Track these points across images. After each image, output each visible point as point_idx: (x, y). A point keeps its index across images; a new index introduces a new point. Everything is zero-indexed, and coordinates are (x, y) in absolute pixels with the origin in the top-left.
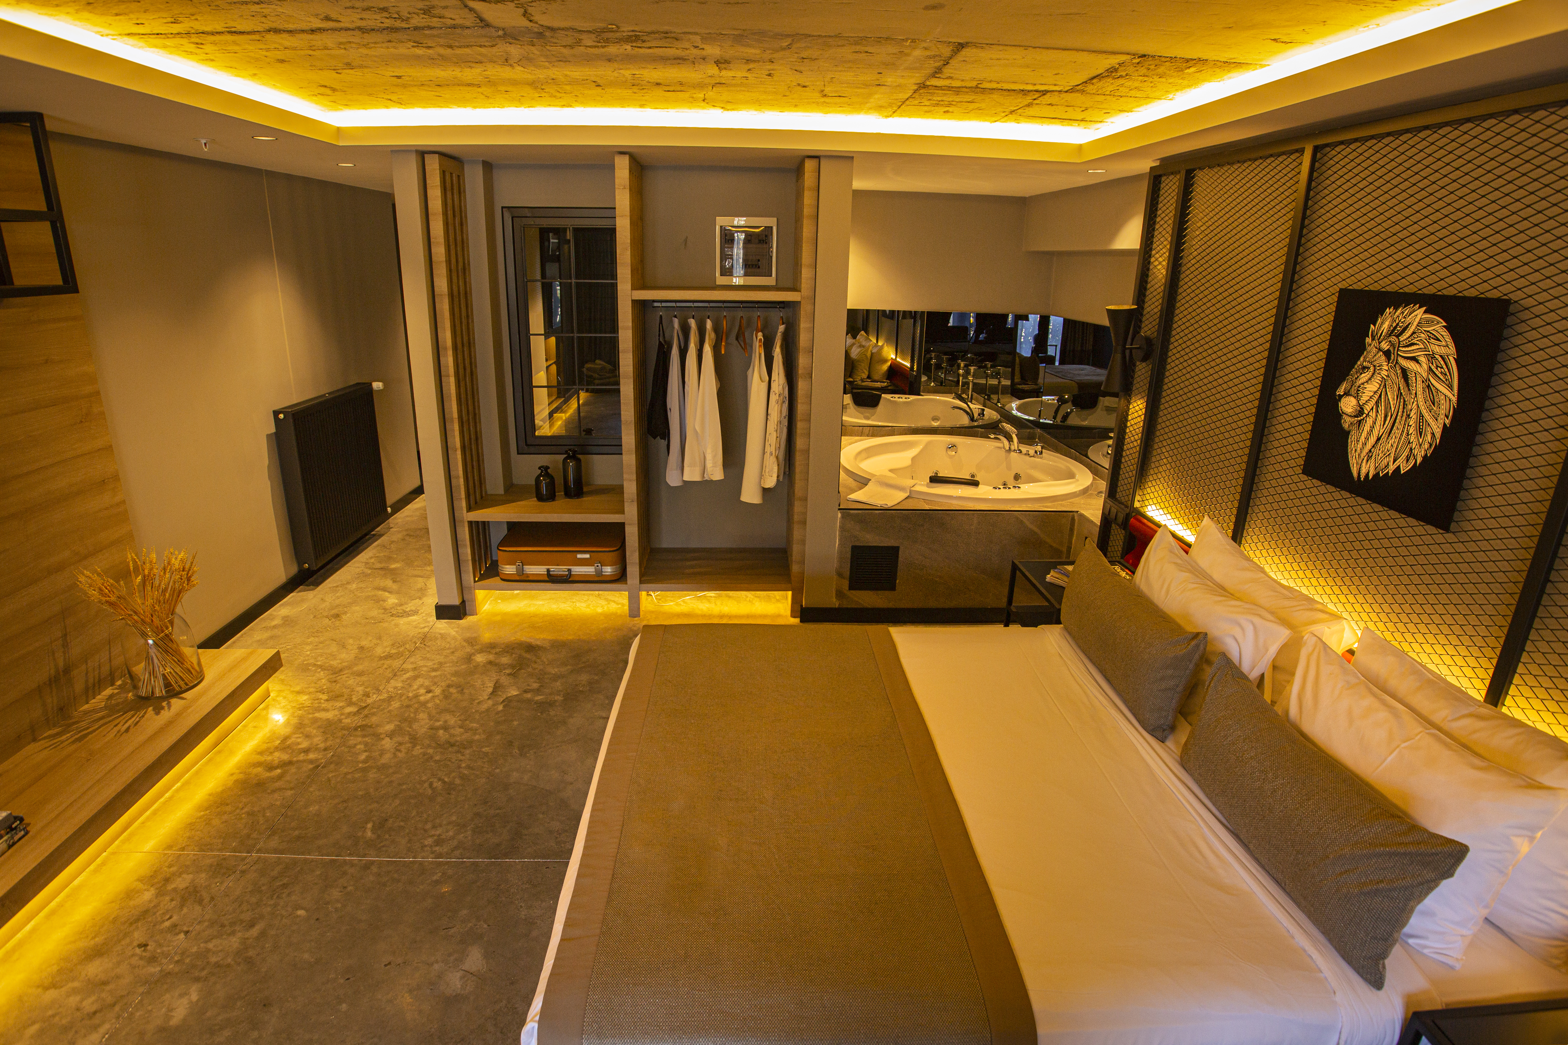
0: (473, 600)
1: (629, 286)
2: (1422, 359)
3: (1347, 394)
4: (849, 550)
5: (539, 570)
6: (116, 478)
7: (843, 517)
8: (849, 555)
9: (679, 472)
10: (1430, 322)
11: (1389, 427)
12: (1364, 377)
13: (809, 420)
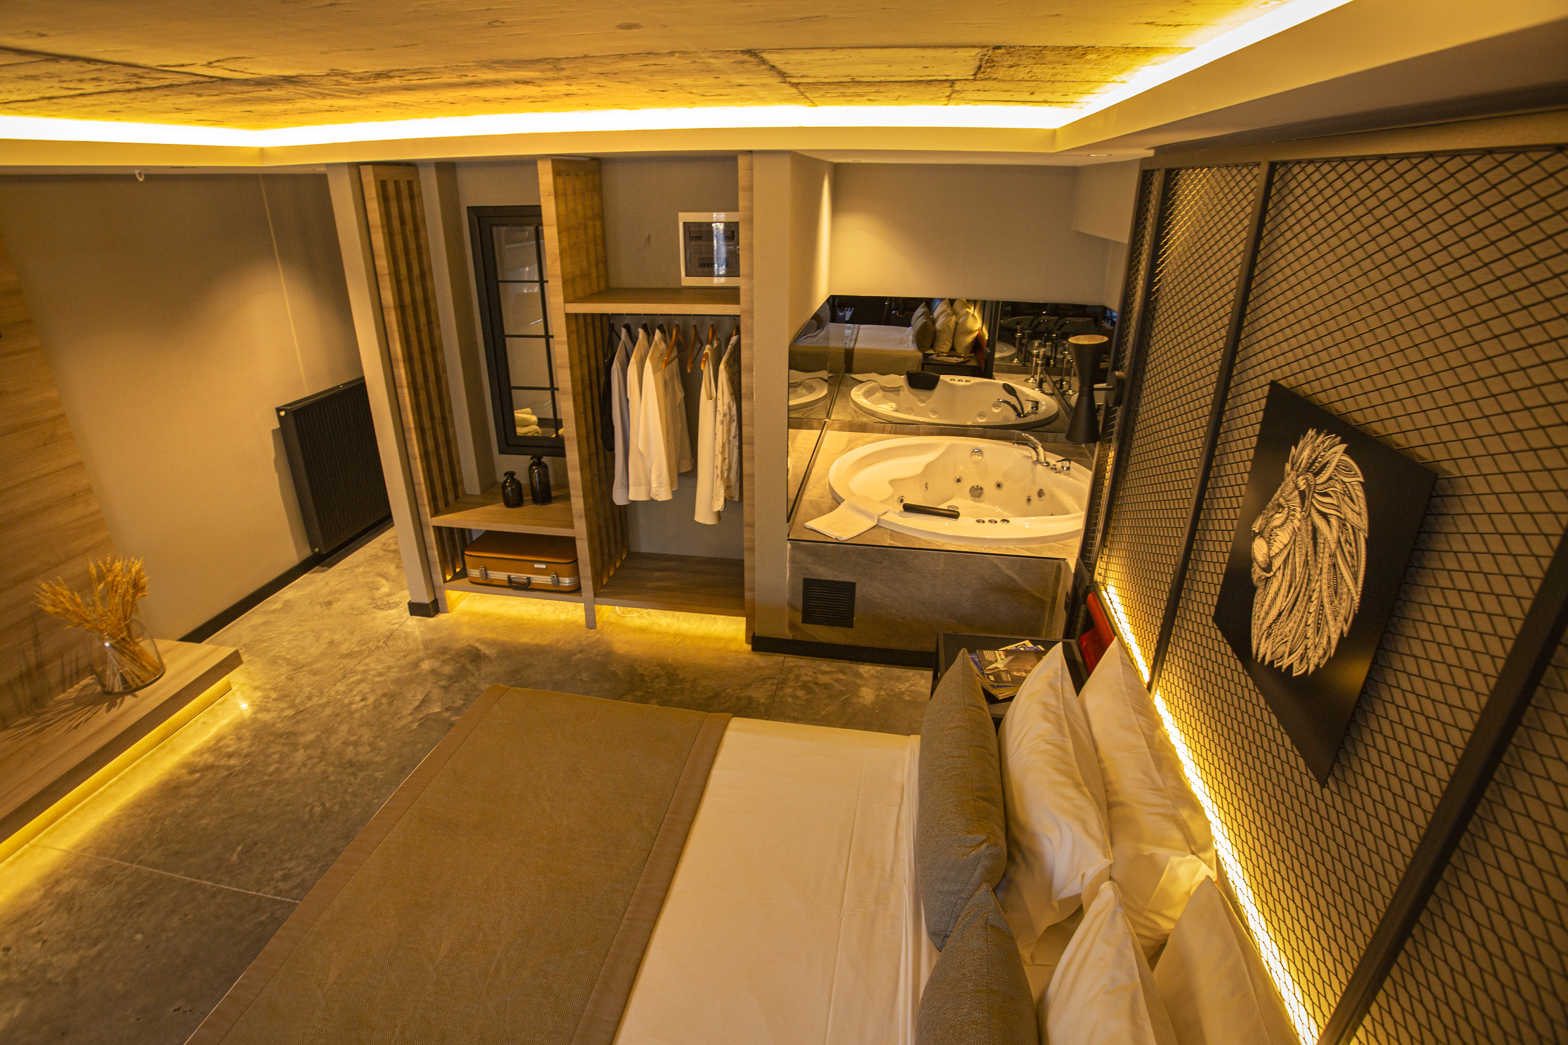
0: (444, 599)
1: (561, 299)
2: (1334, 521)
3: (1260, 534)
4: (801, 581)
5: (499, 576)
6: (89, 490)
7: (793, 548)
8: (801, 588)
9: (624, 490)
10: (1348, 469)
11: (1291, 603)
12: (1279, 519)
13: (752, 444)
